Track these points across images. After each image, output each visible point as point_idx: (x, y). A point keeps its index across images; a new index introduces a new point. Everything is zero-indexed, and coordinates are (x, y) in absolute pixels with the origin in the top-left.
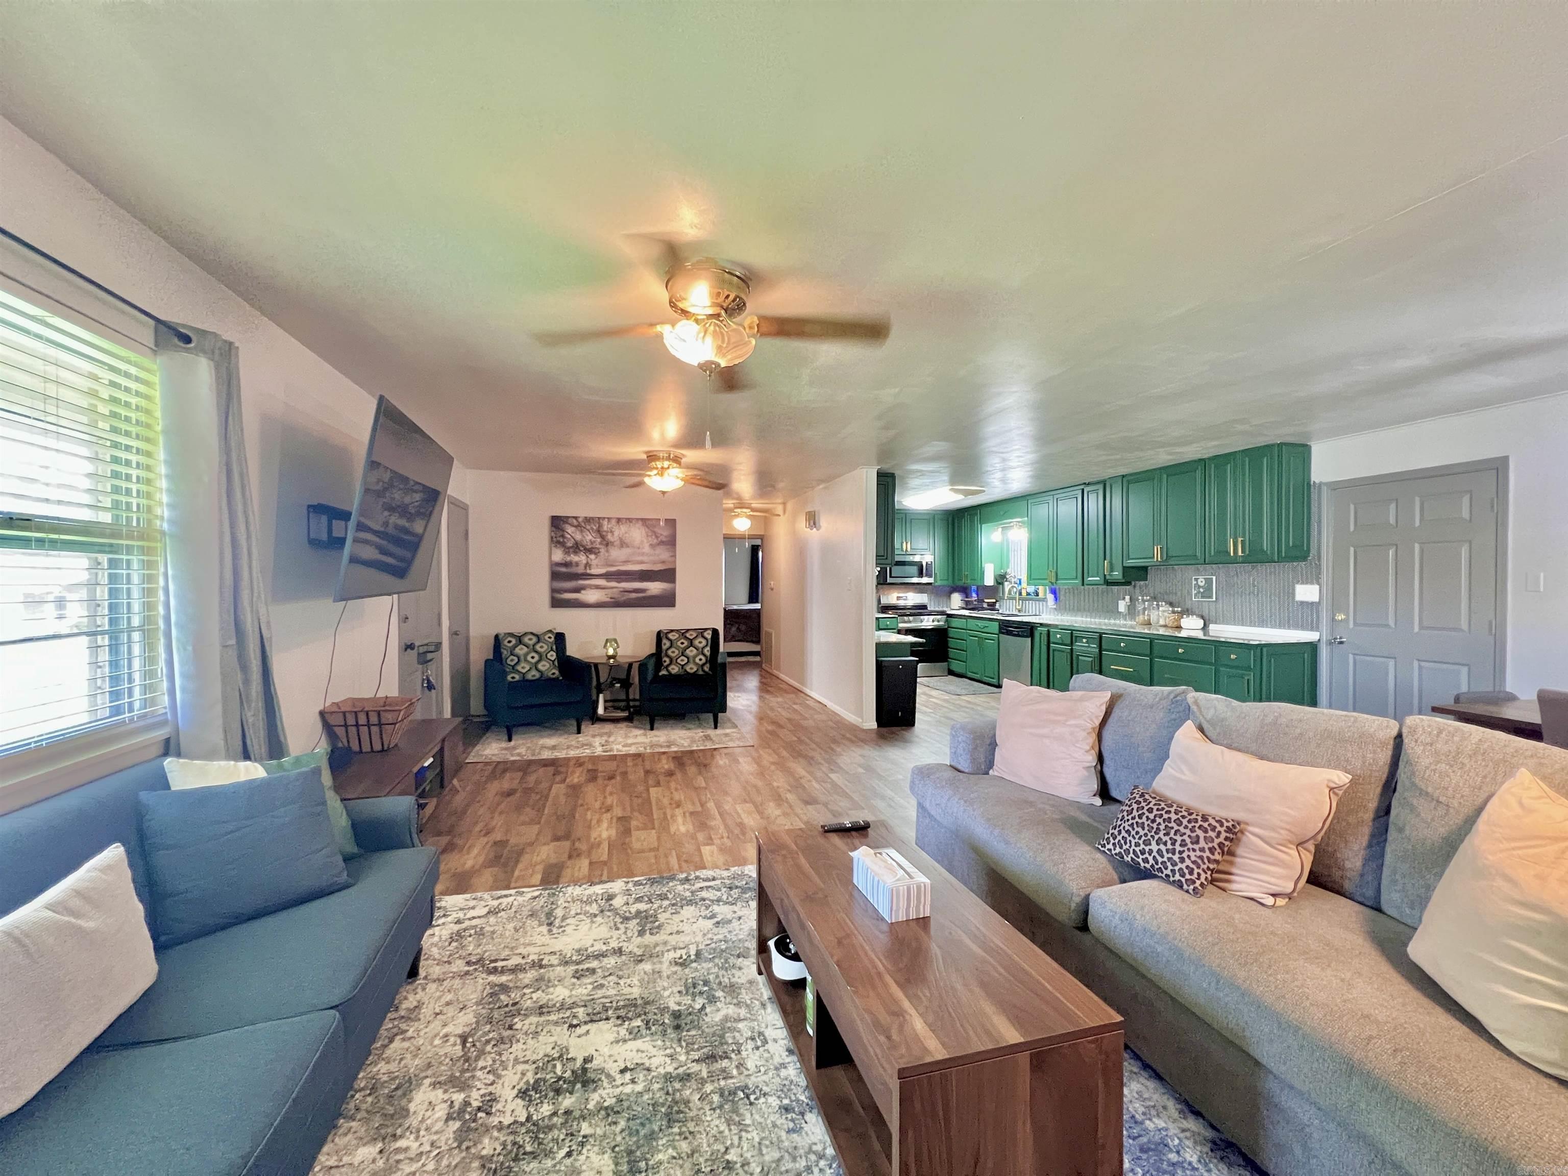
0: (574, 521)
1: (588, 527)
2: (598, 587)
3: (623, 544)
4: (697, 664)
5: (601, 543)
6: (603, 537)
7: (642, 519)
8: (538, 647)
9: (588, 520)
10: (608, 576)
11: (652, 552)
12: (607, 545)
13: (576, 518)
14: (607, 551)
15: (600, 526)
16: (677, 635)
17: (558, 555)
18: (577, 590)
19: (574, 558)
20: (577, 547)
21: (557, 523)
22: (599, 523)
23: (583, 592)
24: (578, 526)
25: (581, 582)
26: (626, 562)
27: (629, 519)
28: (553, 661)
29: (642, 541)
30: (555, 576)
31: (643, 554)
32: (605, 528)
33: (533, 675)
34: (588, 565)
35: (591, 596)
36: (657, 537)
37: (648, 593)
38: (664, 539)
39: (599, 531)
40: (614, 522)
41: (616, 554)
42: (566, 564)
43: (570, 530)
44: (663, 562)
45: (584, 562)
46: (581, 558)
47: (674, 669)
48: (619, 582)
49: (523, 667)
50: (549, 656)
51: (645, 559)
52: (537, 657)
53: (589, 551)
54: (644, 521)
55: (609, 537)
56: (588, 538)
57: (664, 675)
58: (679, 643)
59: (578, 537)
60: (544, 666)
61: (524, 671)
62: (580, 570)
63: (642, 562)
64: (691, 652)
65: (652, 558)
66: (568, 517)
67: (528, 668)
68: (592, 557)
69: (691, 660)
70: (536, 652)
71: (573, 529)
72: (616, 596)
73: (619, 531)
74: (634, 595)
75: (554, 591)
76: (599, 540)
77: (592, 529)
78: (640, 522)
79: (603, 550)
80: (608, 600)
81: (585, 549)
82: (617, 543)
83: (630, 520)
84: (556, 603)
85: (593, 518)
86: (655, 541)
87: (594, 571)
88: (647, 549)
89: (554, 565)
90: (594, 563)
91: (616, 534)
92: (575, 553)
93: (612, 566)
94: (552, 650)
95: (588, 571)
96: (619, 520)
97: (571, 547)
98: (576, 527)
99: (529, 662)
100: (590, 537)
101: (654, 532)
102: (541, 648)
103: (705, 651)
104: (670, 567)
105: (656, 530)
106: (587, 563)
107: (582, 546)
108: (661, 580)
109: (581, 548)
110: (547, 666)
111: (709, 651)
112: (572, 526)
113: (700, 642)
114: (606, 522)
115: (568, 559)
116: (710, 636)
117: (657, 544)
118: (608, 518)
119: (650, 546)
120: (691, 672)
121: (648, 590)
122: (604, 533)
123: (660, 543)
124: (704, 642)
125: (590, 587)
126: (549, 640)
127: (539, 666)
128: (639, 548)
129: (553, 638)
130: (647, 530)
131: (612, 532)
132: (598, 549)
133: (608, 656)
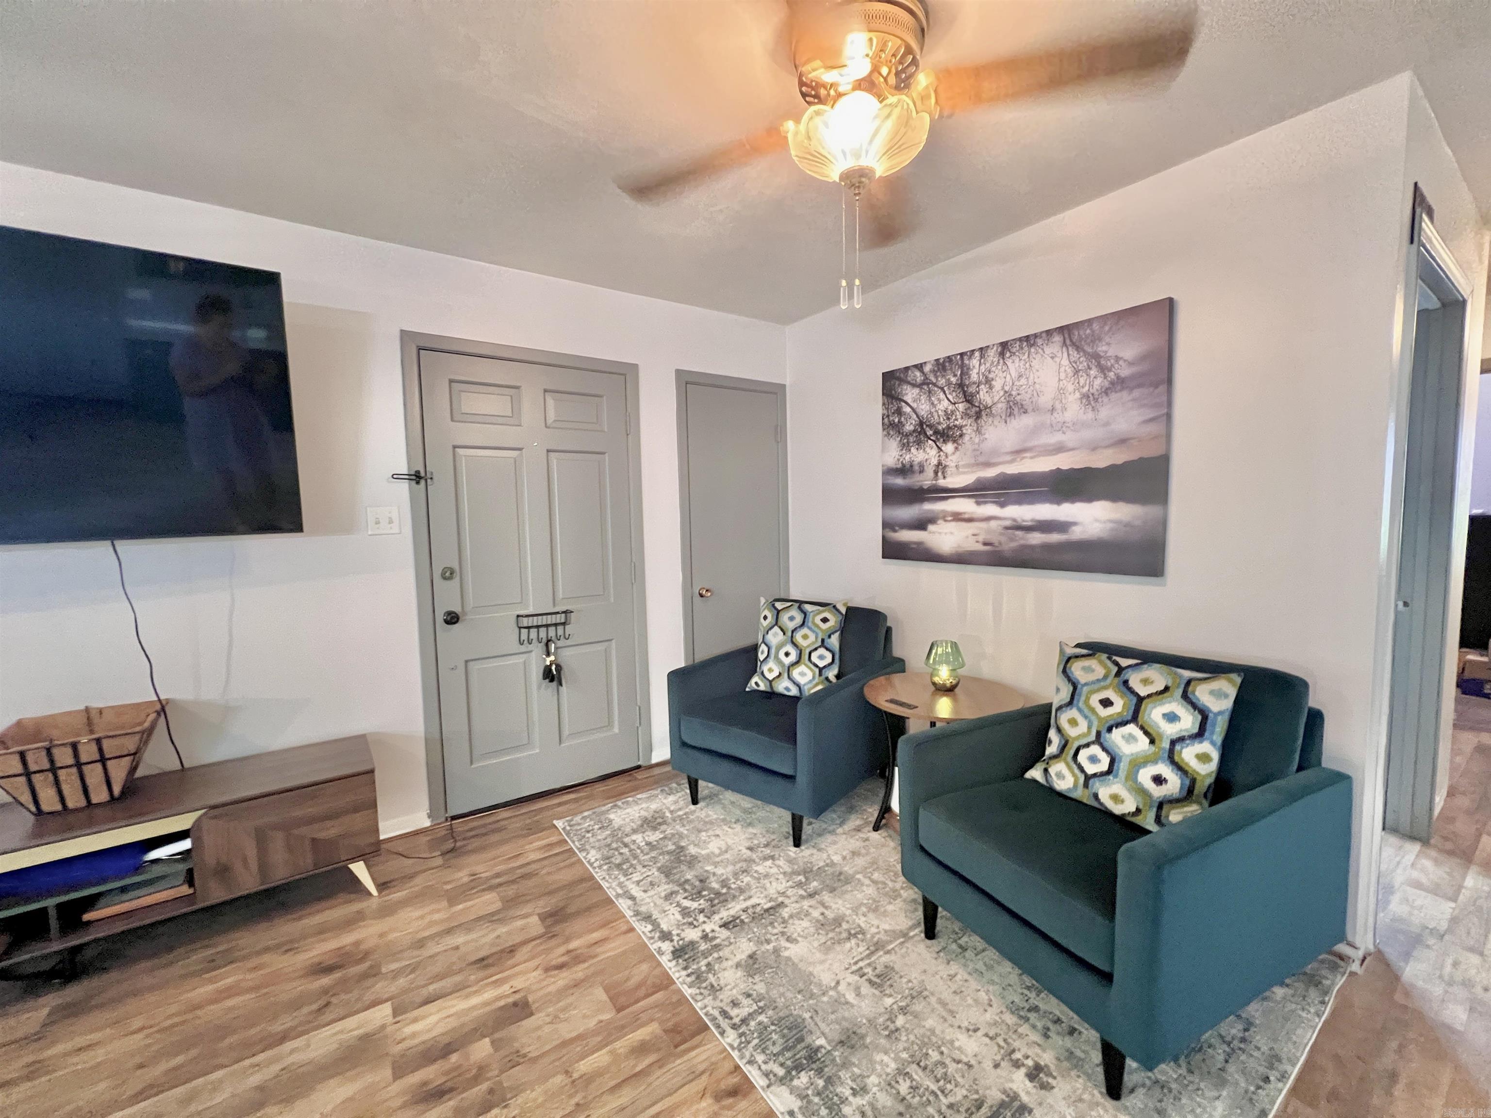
0: (918, 374)
1: (942, 382)
2: (958, 517)
3: (1013, 408)
4: (1141, 791)
5: (966, 415)
6: (969, 399)
7: (1061, 330)
8: (798, 637)
9: (942, 366)
10: (980, 491)
11: (1090, 415)
12: (978, 416)
13: (920, 367)
14: (978, 431)
15: (965, 371)
16: (1100, 672)
17: (893, 455)
18: (921, 524)
19: (916, 455)
20: (923, 431)
21: (892, 384)
22: (962, 366)
23: (931, 527)
24: (925, 385)
25: (929, 507)
26: (1018, 453)
27: (1027, 338)
28: (821, 670)
29: (1061, 391)
30: (890, 496)
31: (1063, 427)
32: (974, 376)
33: (783, 686)
34: (940, 468)
35: (945, 538)
36: (1103, 370)
37: (1077, 534)
38: (1125, 371)
39: (961, 386)
40: (992, 354)
41: (997, 435)
42: (904, 470)
43: (910, 394)
44: (1122, 442)
45: (935, 461)
46: (929, 454)
47: (1064, 779)
48: (1002, 505)
49: (772, 670)
50: (817, 655)
51: (1068, 438)
52: (793, 657)
53: (944, 435)
54: (1068, 334)
55: (984, 396)
56: (942, 405)
57: (1034, 781)
58: (1094, 701)
59: (924, 408)
60: (804, 675)
61: (772, 676)
62: (926, 480)
63: (1060, 449)
64: (1129, 741)
65: (1087, 434)
66: (907, 369)
67: (776, 673)
68: (949, 447)
69: (1123, 767)
70: (795, 644)
71: (916, 391)
72: (995, 539)
73: (1006, 376)
74: (1036, 538)
75: (888, 525)
76: (961, 407)
77: (949, 383)
78: (1057, 338)
79: (968, 431)
80: (980, 547)
81: (936, 432)
82: (1001, 406)
83: (1029, 340)
84: (891, 551)
85: (949, 359)
86: (1099, 382)
87: (952, 481)
88: (1073, 409)
89: (889, 472)
90: (951, 462)
91: (997, 384)
92: (919, 443)
93: (988, 465)
94: (827, 643)
95: (942, 482)
96: (1004, 346)
97: (911, 433)
98: (920, 386)
99: (781, 662)
100: (946, 403)
101: (1096, 357)
102: (806, 639)
103: (1188, 754)
104: (1152, 451)
105: (1102, 348)
106: (939, 463)
107: (930, 426)
108: (1114, 497)
109: (930, 432)
110: (810, 675)
111: (1203, 758)
112: (914, 385)
113: (1172, 718)
114: (975, 362)
115: (907, 458)
116: (1227, 704)
117: (1106, 392)
118: (981, 349)
119: (1089, 399)
120: (1118, 809)
121: (1075, 524)
122: (973, 389)
123: (1119, 384)
124: (1188, 722)
125: (944, 516)
126: (824, 626)
127: (796, 673)
128: (1053, 410)
129: (833, 621)
130: (1074, 354)
131: (988, 381)
132: (960, 428)
133: (934, 684)
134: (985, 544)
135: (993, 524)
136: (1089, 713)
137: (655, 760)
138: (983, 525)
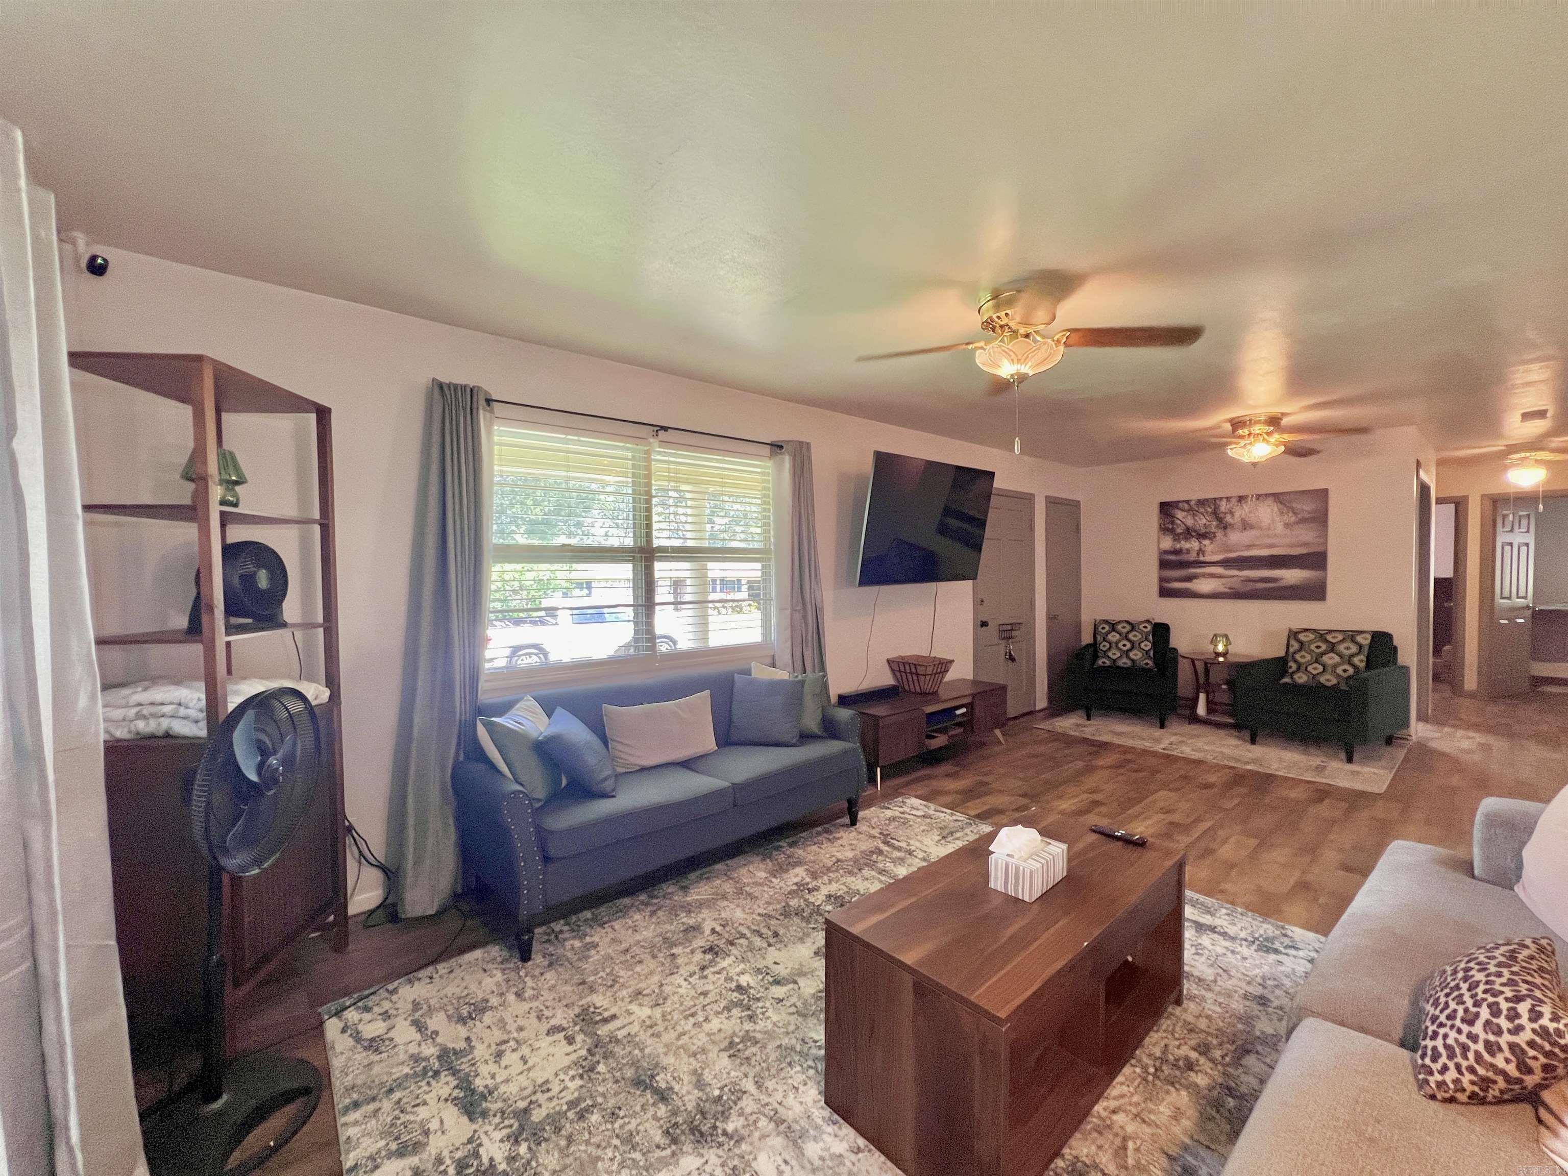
0: (1186, 506)
1: (1202, 510)
2: (1212, 576)
3: (1246, 526)
4: (1339, 676)
5: (1217, 527)
6: (1220, 520)
7: (1273, 495)
8: (1131, 636)
9: (1202, 503)
10: (1226, 563)
11: (1288, 532)
12: (1225, 528)
13: (1187, 502)
14: (1225, 535)
15: (1217, 507)
16: (1313, 637)
17: (1167, 543)
18: (1189, 579)
19: (1185, 545)
20: (1189, 533)
21: (1166, 509)
22: (1215, 504)
23: (1194, 581)
24: (1191, 510)
25: (1193, 570)
26: (1249, 547)
28: (1147, 652)
29: (1273, 521)
30: (1164, 564)
31: (1275, 536)
32: (1223, 509)
33: (1124, 662)
34: (1201, 551)
35: (1204, 586)
36: (1295, 513)
37: (1283, 583)
38: (1307, 516)
39: (1215, 513)
40: (1234, 500)
41: (1235, 537)
42: (1176, 552)
43: (1180, 515)
44: (1305, 544)
45: (1197, 548)
46: (1194, 544)
47: (1301, 678)
48: (1239, 570)
49: (1114, 654)
50: (1142, 645)
51: (1277, 541)
52: (1129, 646)
53: (1201, 536)
54: (1277, 497)
55: (1228, 518)
56: (1202, 521)
57: (1285, 684)
58: (1313, 646)
59: (1190, 522)
60: (1136, 655)
61: (1114, 657)
62: (1192, 557)
63: (1273, 546)
64: (1331, 659)
65: (1288, 540)
66: (1180, 502)
67: (1118, 655)
68: (1206, 542)
69: (1329, 669)
70: (1129, 640)
71: (1184, 514)
72: (1236, 586)
73: (1241, 512)
74: (1261, 585)
75: (1162, 580)
76: (1215, 523)
77: (1206, 511)
78: (1271, 498)
79: (1220, 534)
80: (1227, 590)
81: (1198, 534)
82: (1239, 525)
83: (1255, 497)
84: (1165, 593)
85: (1207, 500)
86: (1293, 519)
87: (1207, 558)
88: (1279, 528)
89: (1163, 553)
90: (1208, 549)
91: (1237, 515)
92: (1186, 539)
93: (1231, 551)
94: (1146, 639)
95: (1202, 558)
96: (1241, 499)
97: (1181, 534)
98: (1188, 511)
99: (1120, 649)
100: (1204, 521)
101: (1291, 508)
102: (1135, 636)
103: (1356, 660)
104: (1319, 549)
105: (1294, 505)
106: (1200, 549)
107: (1195, 531)
108: (1302, 567)
109: (1193, 534)
110: (1140, 655)
111: (1362, 661)
112: (1183, 510)
113: (1348, 648)
114: (1224, 503)
115: (1178, 546)
116: (1368, 642)
117: (1297, 523)
118: (1227, 498)
119: (1287, 525)
120: (1329, 684)
121: (1282, 579)
122: (1222, 515)
123: (1303, 521)
124: (1354, 649)
125: (1204, 575)
126: (1145, 630)
127: (1131, 654)
128: (1269, 529)
129: (1149, 628)
130: (1281, 506)
131: (1232, 513)
132: (1214, 533)
133: (1216, 653)
134: (1230, 588)
135: (1235, 579)
136: (1310, 652)
137: (1037, 708)
138: (1229, 580)
